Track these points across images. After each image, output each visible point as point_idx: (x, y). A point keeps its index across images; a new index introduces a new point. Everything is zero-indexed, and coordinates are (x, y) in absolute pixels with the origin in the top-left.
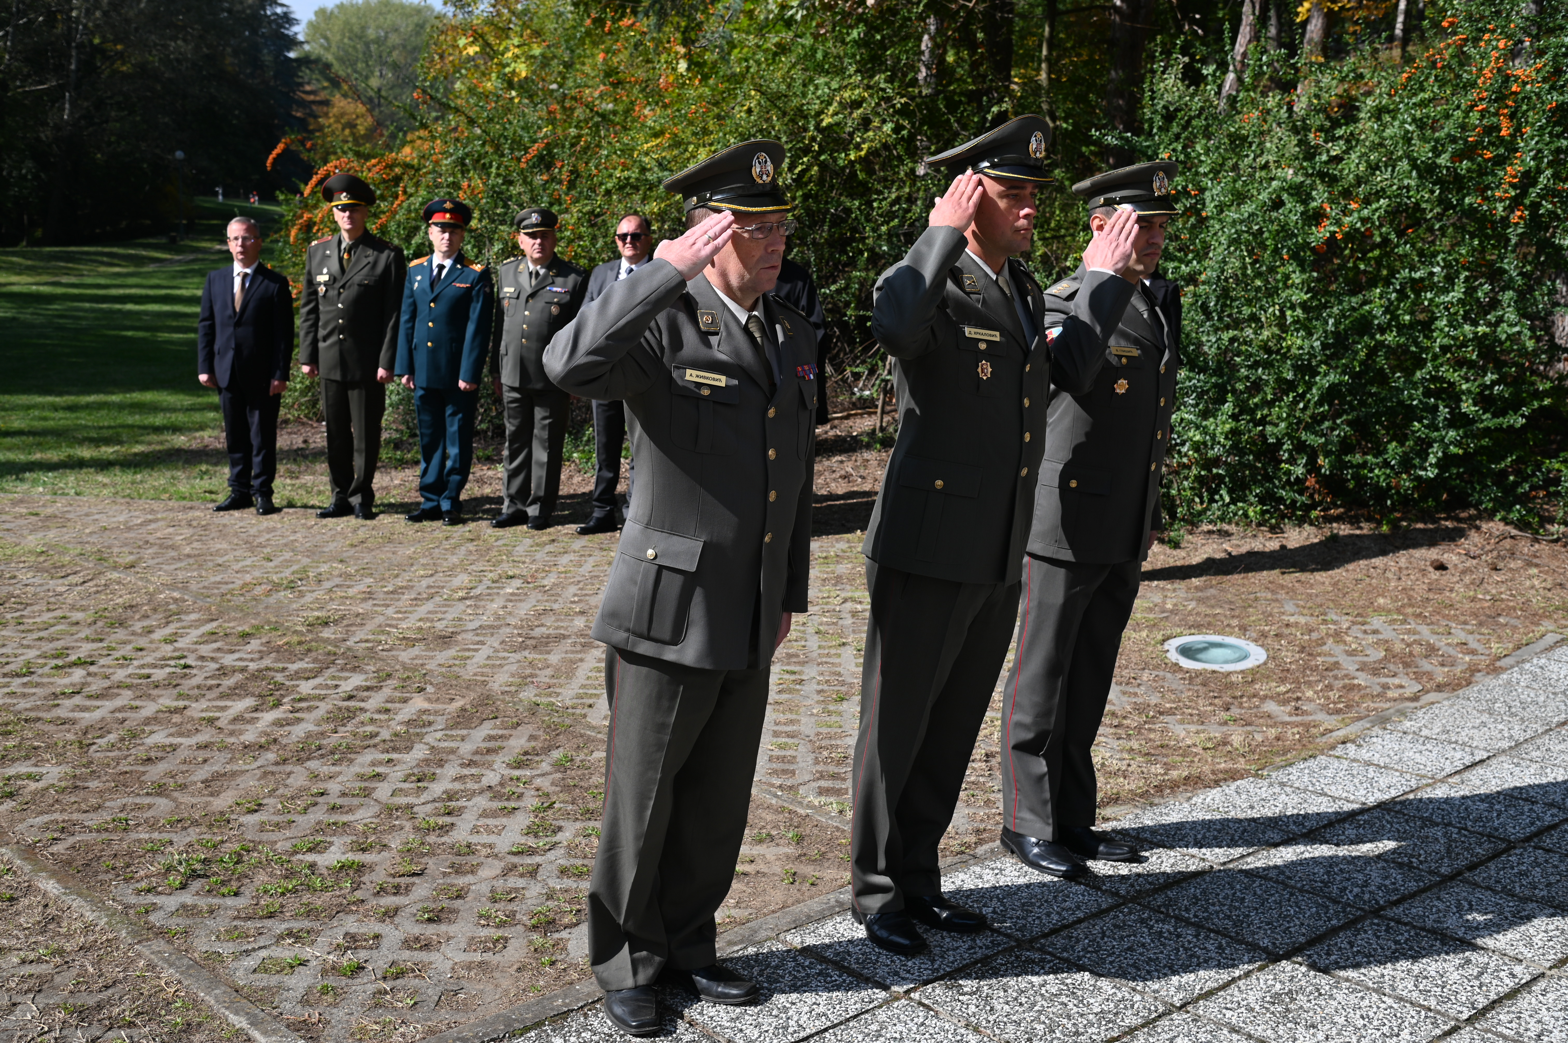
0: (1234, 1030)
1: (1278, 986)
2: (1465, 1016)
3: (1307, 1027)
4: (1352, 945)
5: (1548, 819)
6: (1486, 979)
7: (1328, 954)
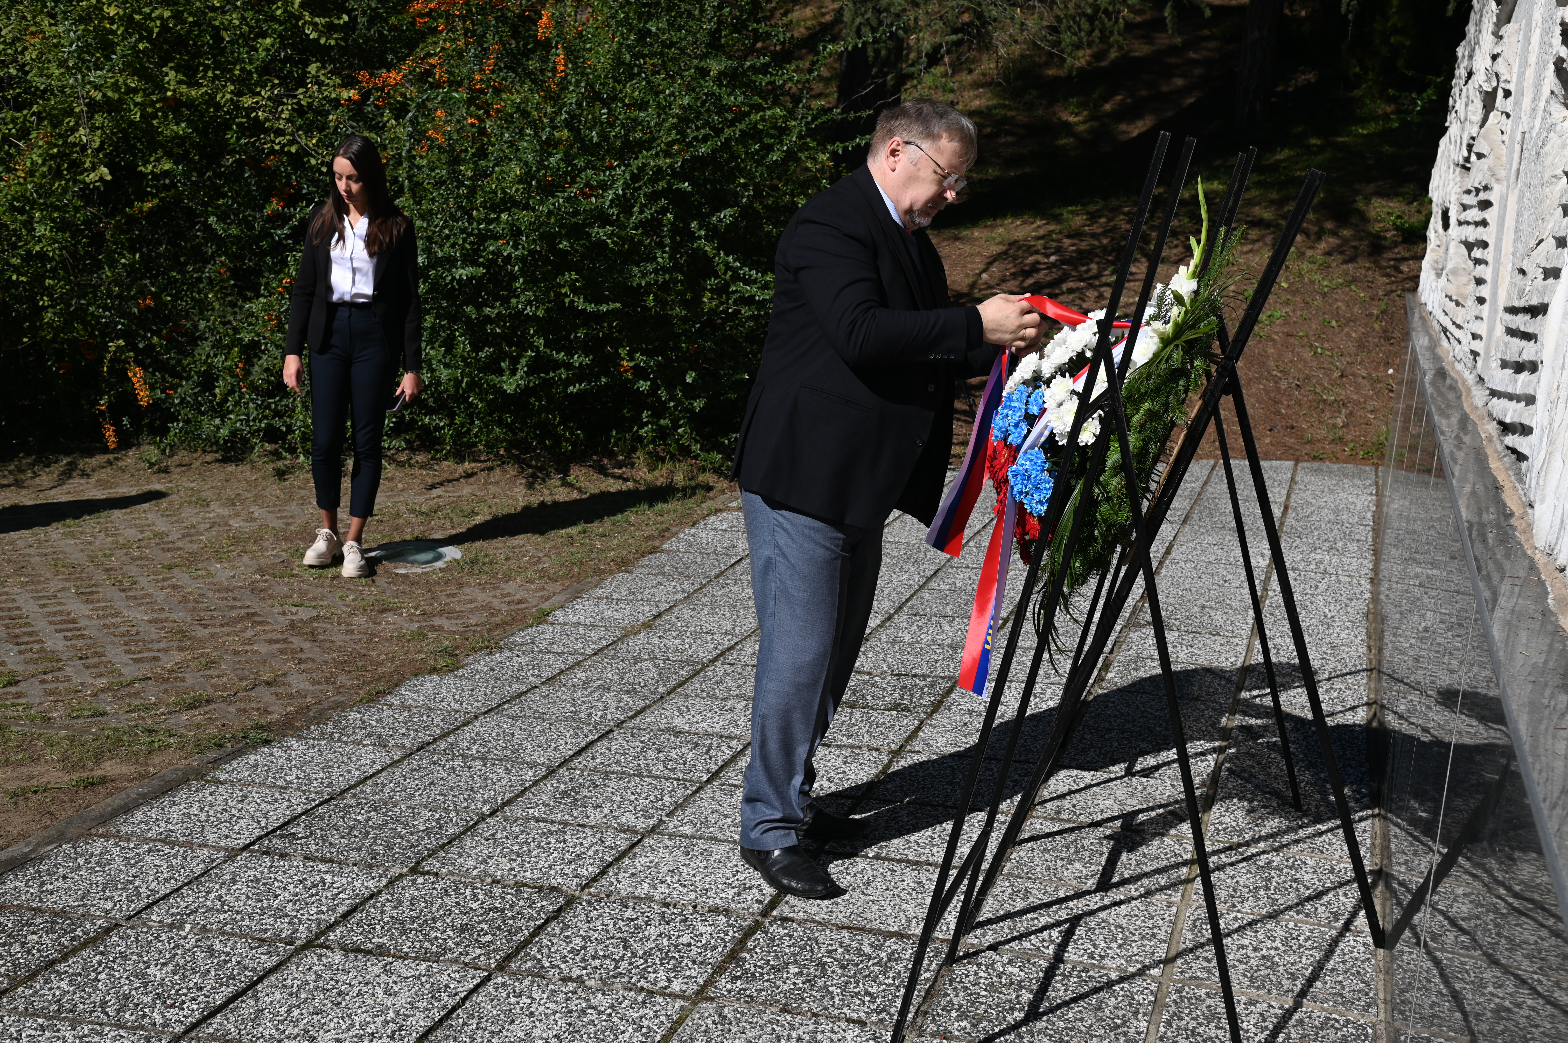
0: (538, 820)
1: (563, 787)
2: (705, 778)
3: (595, 808)
4: (609, 749)
5: (726, 644)
6: (713, 753)
7: (593, 758)
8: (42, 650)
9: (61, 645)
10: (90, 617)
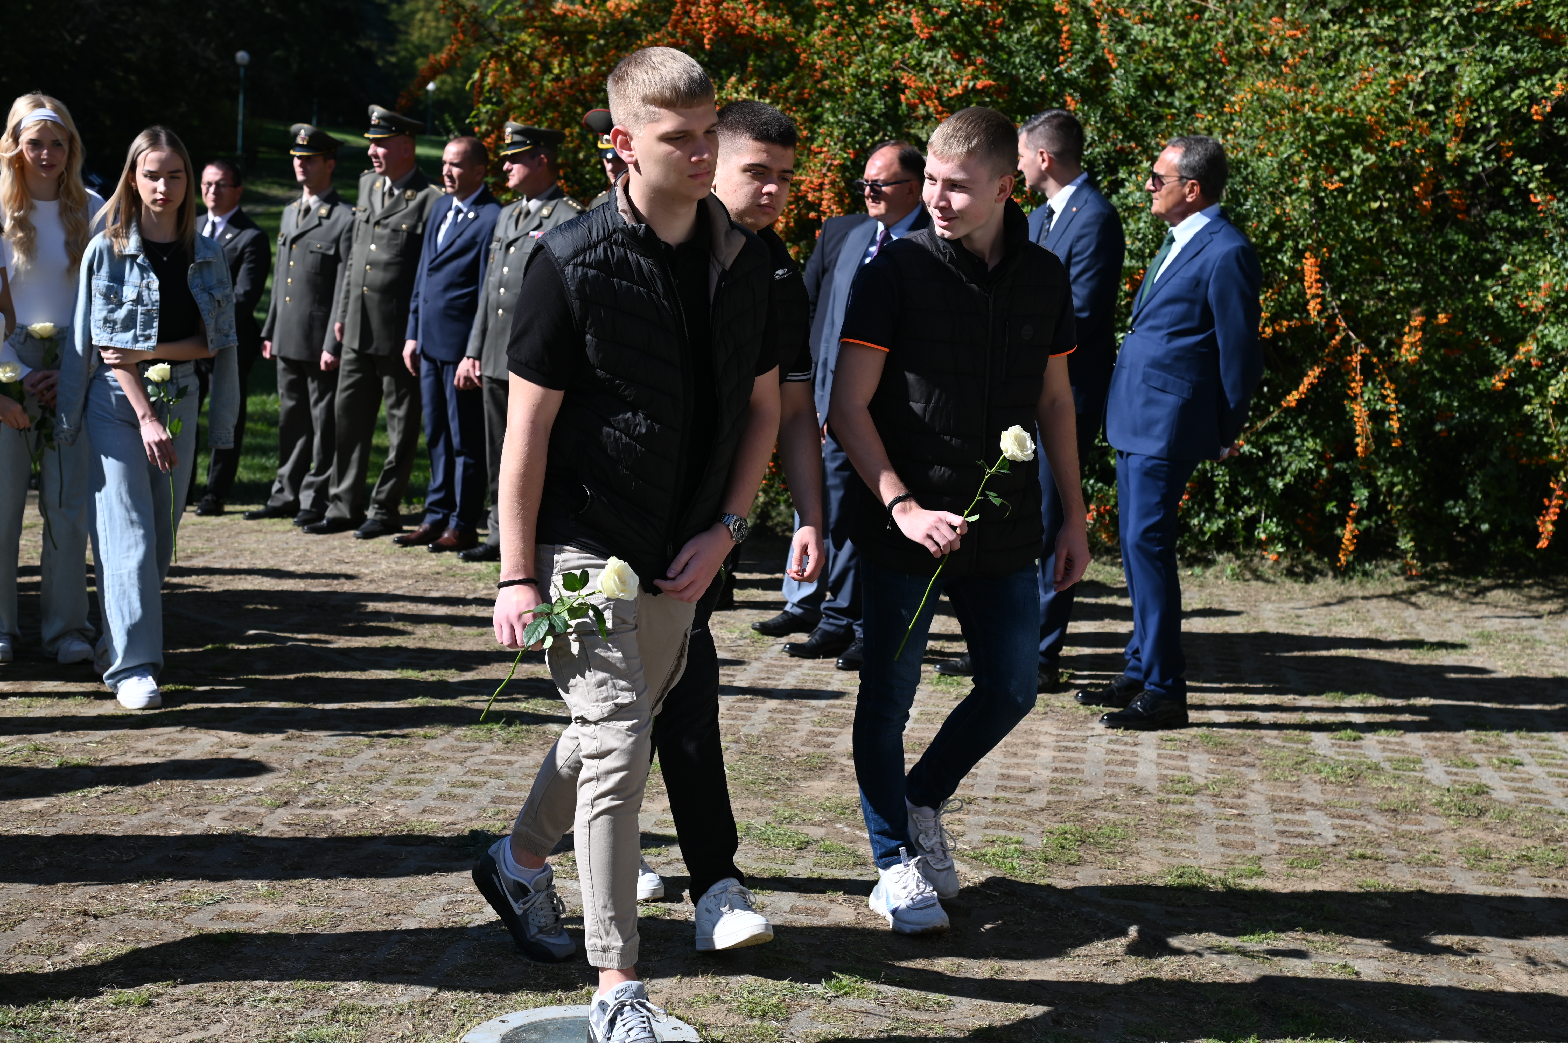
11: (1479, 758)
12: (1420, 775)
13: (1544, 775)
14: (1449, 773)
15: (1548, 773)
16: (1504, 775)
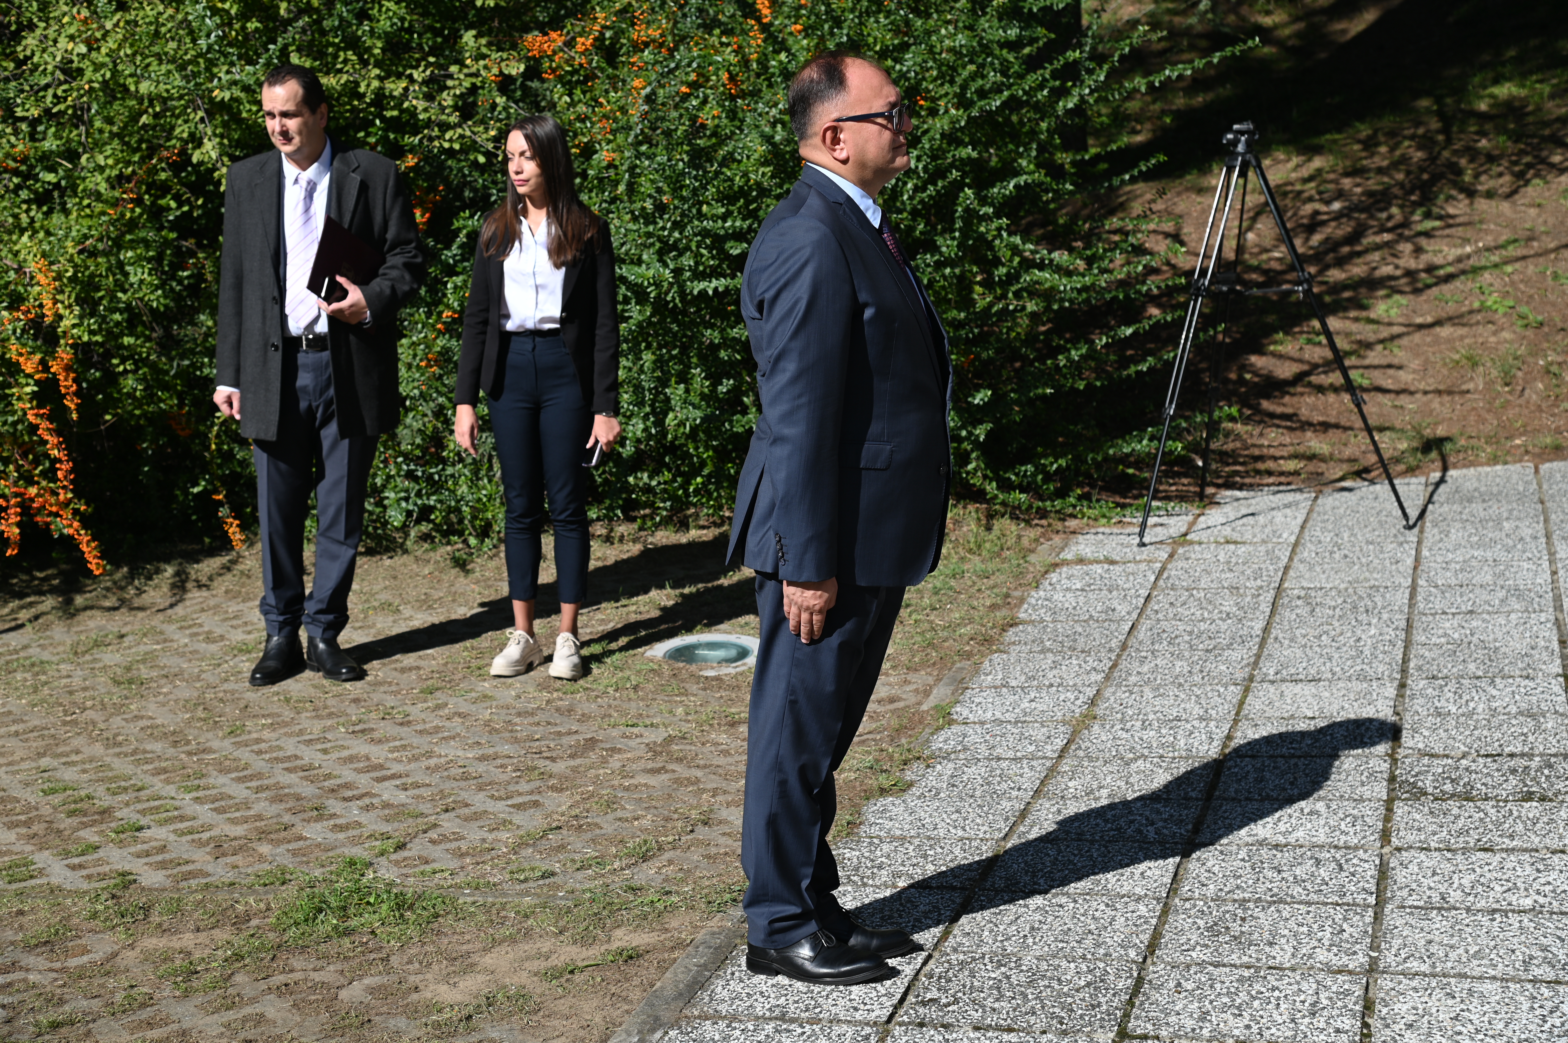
0: (1215, 965)
1: (1201, 922)
2: (1372, 900)
3: (1270, 946)
6: (1349, 868)
8: (386, 805)
9: (402, 797)
10: (398, 761)
11: (90, 835)
12: (44, 881)
13: (172, 837)
14: (73, 868)
15: (175, 831)
16: (132, 850)
